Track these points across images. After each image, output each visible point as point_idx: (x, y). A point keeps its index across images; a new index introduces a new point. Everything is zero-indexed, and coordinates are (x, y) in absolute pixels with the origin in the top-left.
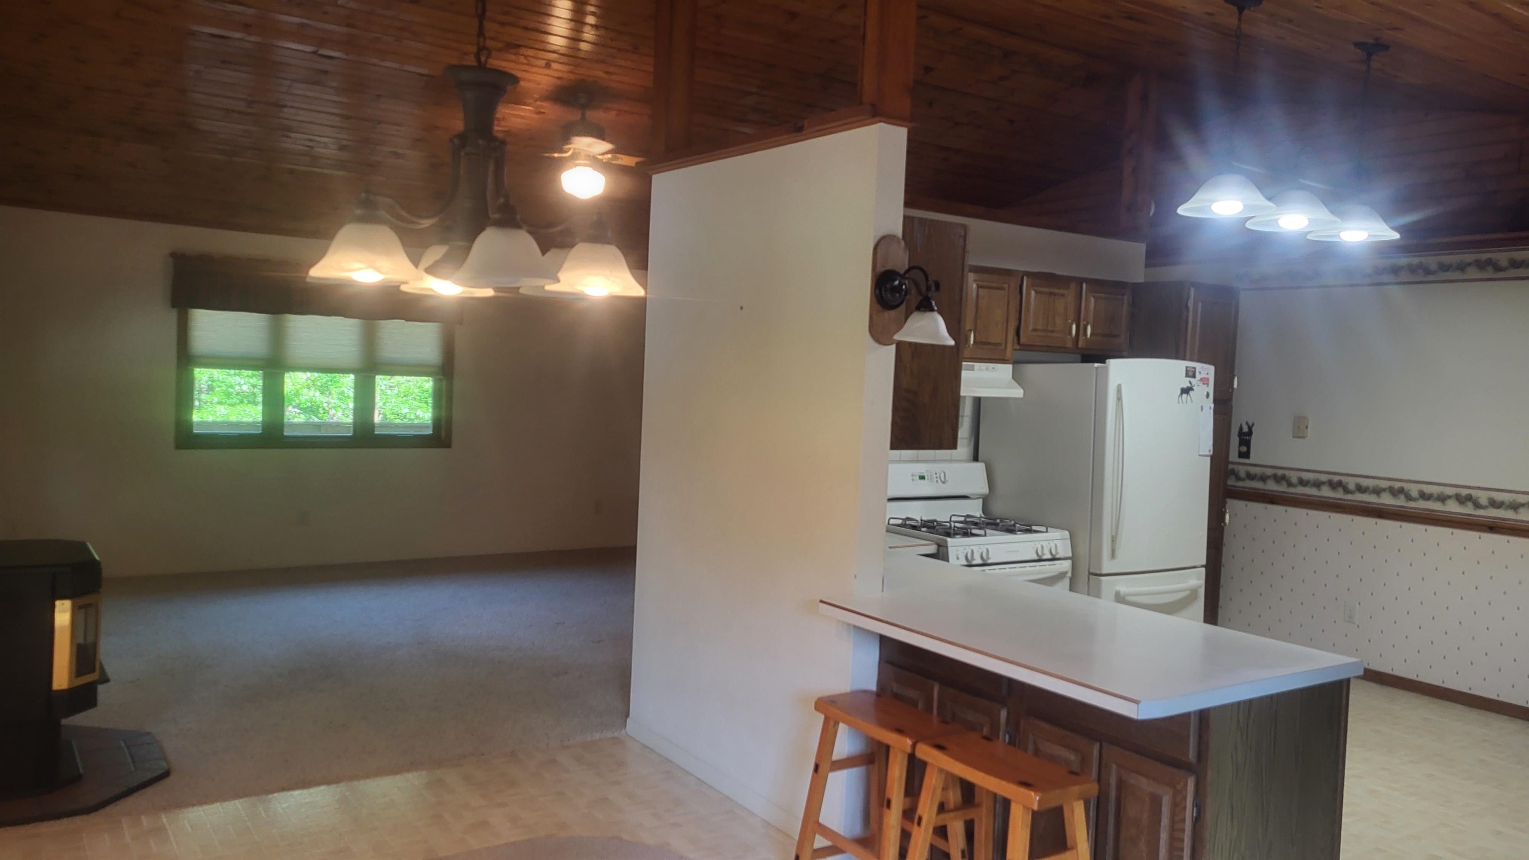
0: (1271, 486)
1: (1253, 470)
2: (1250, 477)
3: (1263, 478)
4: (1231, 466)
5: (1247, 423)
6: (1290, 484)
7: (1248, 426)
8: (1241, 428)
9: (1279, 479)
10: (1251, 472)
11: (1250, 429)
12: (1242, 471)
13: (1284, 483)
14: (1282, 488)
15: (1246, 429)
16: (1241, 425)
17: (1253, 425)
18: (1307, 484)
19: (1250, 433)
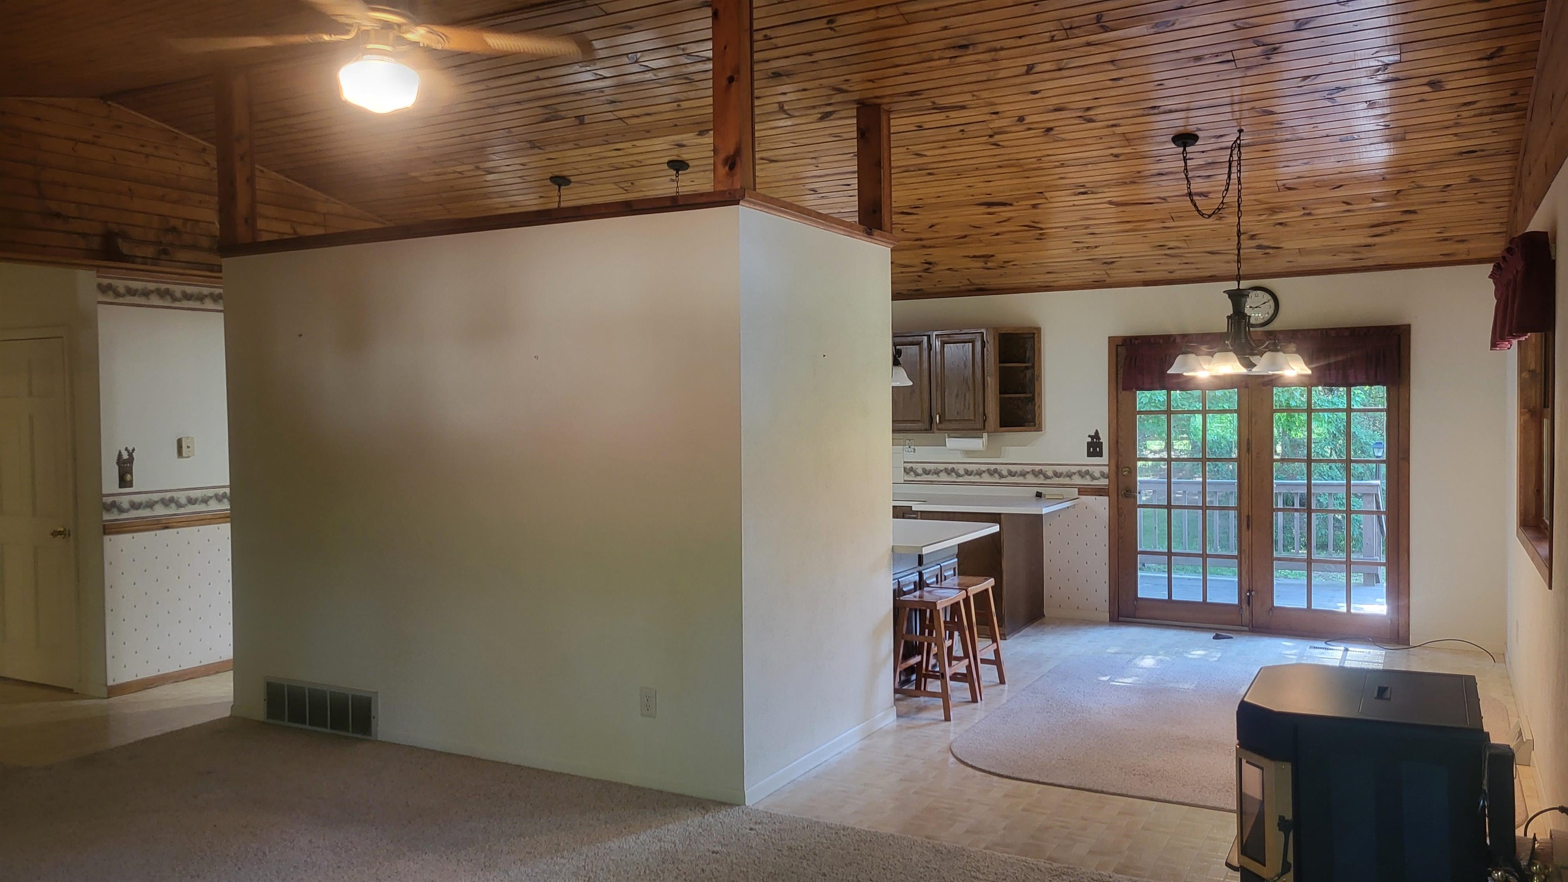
0: (160, 511)
1: (137, 499)
2: (135, 506)
3: (150, 505)
4: (109, 500)
5: (126, 449)
6: (179, 506)
7: (128, 452)
8: (120, 454)
9: (166, 503)
10: (135, 501)
11: (131, 455)
12: (125, 501)
13: (173, 505)
14: (172, 510)
15: (125, 456)
16: (120, 453)
17: (134, 450)
18: (196, 502)
19: (131, 459)
